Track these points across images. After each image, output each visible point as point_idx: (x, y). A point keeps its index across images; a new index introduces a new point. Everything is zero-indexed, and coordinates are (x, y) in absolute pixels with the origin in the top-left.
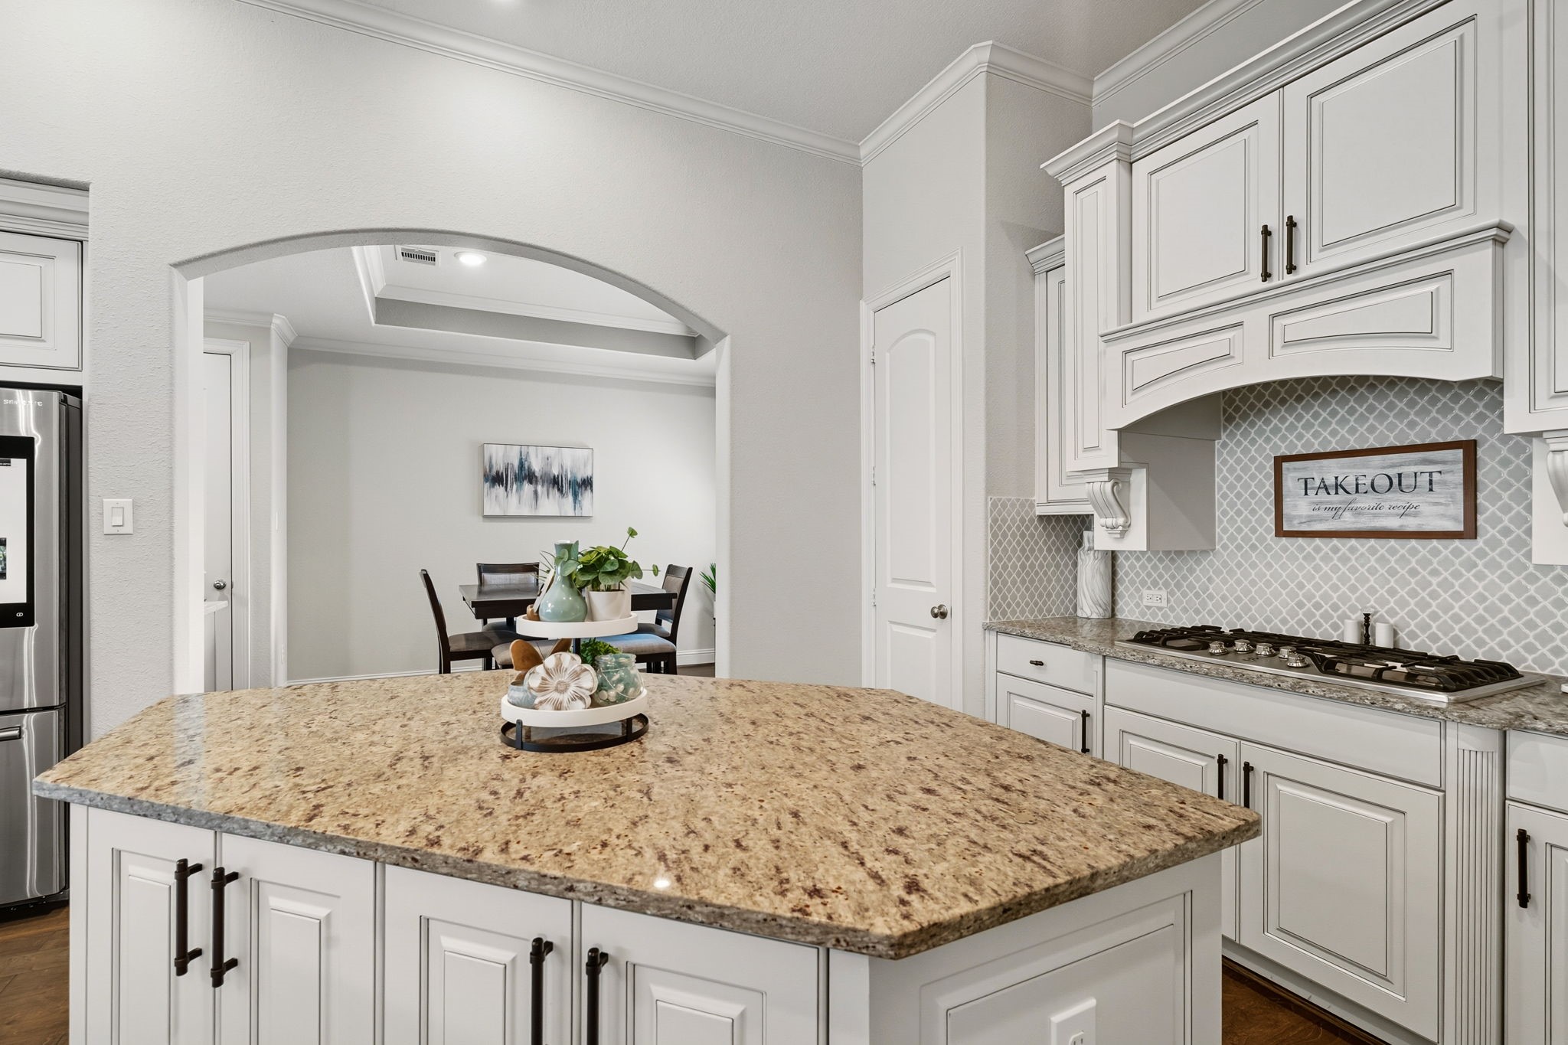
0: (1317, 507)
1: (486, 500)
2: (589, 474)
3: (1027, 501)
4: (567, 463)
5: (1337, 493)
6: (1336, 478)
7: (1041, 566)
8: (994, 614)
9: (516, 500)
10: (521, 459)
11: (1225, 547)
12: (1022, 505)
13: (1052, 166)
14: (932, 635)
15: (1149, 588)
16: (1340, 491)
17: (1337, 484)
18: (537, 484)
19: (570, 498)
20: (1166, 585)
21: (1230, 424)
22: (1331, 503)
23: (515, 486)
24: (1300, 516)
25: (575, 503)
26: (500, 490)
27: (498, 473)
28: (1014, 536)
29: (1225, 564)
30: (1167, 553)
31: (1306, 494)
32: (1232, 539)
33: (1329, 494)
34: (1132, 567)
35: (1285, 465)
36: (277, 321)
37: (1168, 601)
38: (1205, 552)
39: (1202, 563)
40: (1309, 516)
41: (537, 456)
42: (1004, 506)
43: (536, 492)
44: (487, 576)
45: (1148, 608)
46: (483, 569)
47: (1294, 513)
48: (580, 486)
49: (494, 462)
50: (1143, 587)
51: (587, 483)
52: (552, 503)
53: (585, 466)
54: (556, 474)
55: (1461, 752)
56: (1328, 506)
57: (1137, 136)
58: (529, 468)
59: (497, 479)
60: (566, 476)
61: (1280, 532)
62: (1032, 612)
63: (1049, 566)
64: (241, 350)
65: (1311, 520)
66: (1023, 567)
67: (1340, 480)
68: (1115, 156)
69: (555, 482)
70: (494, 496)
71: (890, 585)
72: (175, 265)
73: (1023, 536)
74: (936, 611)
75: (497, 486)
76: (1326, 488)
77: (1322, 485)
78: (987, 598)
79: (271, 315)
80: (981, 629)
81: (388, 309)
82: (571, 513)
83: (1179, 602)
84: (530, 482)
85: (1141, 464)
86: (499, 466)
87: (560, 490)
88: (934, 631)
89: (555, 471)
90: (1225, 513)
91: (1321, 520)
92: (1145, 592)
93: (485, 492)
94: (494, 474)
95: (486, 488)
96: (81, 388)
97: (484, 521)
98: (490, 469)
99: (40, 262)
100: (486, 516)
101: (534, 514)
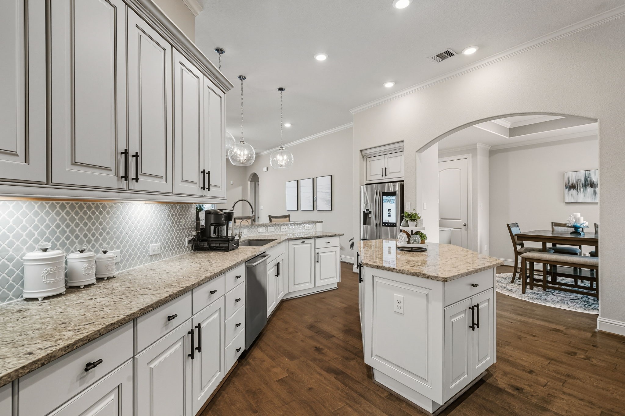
1: (566, 196)
9: (583, 195)
10: (586, 177)
18: (595, 187)
23: (582, 189)
26: (574, 191)
27: (572, 184)
36: (479, 146)
41: (595, 175)
43: (594, 191)
44: (555, 228)
46: (554, 224)
49: (570, 180)
58: (590, 180)
59: (572, 187)
64: (469, 156)
70: (570, 194)
72: (416, 152)
75: (572, 190)
79: (476, 144)
81: (513, 131)
84: (591, 187)
86: (573, 181)
93: (566, 193)
94: (571, 185)
95: (566, 191)
96: (404, 180)
97: (566, 205)
98: (568, 183)
99: (400, 157)
100: (567, 203)
101: (593, 201)
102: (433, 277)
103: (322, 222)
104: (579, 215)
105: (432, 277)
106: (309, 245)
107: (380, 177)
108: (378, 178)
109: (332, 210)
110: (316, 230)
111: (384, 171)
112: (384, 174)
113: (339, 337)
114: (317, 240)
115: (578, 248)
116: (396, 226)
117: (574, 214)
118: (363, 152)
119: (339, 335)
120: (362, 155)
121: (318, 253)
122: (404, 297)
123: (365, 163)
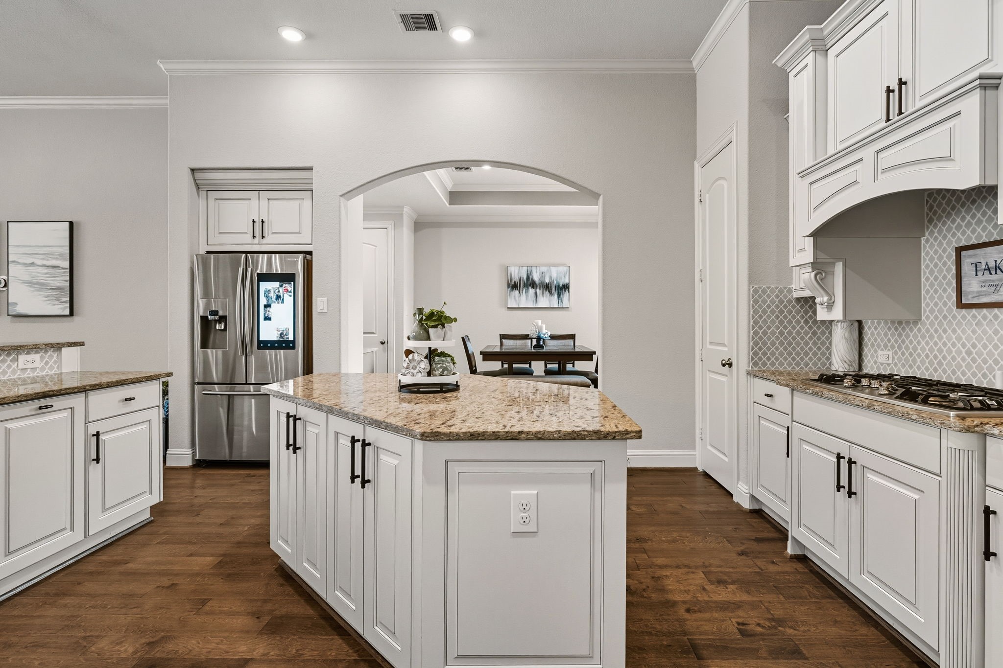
0: (984, 284)
1: (508, 298)
2: (567, 281)
3: (785, 288)
4: (554, 275)
5: (996, 273)
6: (996, 261)
7: (798, 333)
8: (755, 364)
9: (525, 299)
10: (528, 274)
11: (928, 317)
12: (781, 292)
13: (780, 61)
14: (723, 378)
15: (882, 350)
16: (998, 271)
17: (996, 266)
18: (537, 289)
19: (556, 296)
20: (893, 347)
21: (931, 225)
22: (993, 281)
23: (524, 290)
24: (973, 292)
25: (559, 299)
26: (516, 292)
27: (515, 282)
28: (773, 312)
29: (928, 331)
30: (893, 322)
31: (976, 275)
32: (932, 311)
33: (991, 274)
34: (872, 334)
35: (963, 253)
36: (406, 209)
37: (893, 358)
38: (916, 323)
39: (914, 330)
40: (978, 292)
41: (536, 272)
42: (764, 291)
43: (536, 293)
44: (504, 341)
45: (882, 364)
46: (503, 337)
47: (969, 290)
48: (561, 289)
50: (879, 349)
51: (566, 287)
52: (545, 300)
53: (564, 277)
54: (548, 282)
55: (949, 449)
56: (991, 284)
57: (825, 33)
58: (532, 279)
59: (514, 286)
60: (554, 282)
61: (960, 305)
62: (790, 364)
63: (806, 333)
64: (390, 225)
65: (980, 294)
66: (781, 333)
67: (998, 262)
68: (811, 49)
69: (547, 287)
71: (709, 346)
72: (341, 196)
73: (781, 312)
74: (724, 362)
76: (989, 269)
77: (986, 268)
78: (749, 353)
79: (403, 207)
80: (745, 374)
81: (455, 197)
82: (556, 305)
83: (900, 359)
84: (533, 287)
85: (839, 259)
86: (516, 278)
87: (550, 292)
88: (726, 376)
89: (547, 281)
90: (927, 292)
91: (987, 294)
92: (880, 352)
93: (508, 294)
94: (513, 284)
95: (509, 292)
96: (312, 252)
97: (508, 311)
98: (511, 281)
99: (299, 201)
100: (508, 308)
101: (535, 306)
102: (617, 434)
103: (82, 344)
104: (540, 323)
105: (614, 435)
106: (66, 414)
107: (248, 238)
108: (243, 241)
109: (72, 314)
110: (61, 370)
111: (259, 228)
112: (258, 233)
113: (264, 655)
114: (94, 397)
115: (572, 366)
116: (293, 348)
117: (536, 321)
118: (198, 175)
119: (261, 651)
120: (195, 180)
121: (97, 435)
122: (538, 493)
123: (202, 203)
